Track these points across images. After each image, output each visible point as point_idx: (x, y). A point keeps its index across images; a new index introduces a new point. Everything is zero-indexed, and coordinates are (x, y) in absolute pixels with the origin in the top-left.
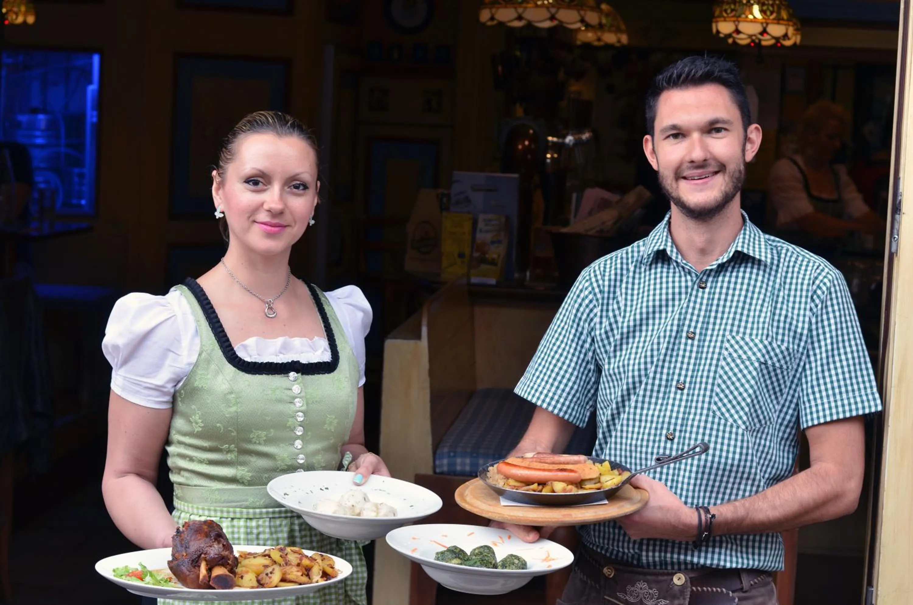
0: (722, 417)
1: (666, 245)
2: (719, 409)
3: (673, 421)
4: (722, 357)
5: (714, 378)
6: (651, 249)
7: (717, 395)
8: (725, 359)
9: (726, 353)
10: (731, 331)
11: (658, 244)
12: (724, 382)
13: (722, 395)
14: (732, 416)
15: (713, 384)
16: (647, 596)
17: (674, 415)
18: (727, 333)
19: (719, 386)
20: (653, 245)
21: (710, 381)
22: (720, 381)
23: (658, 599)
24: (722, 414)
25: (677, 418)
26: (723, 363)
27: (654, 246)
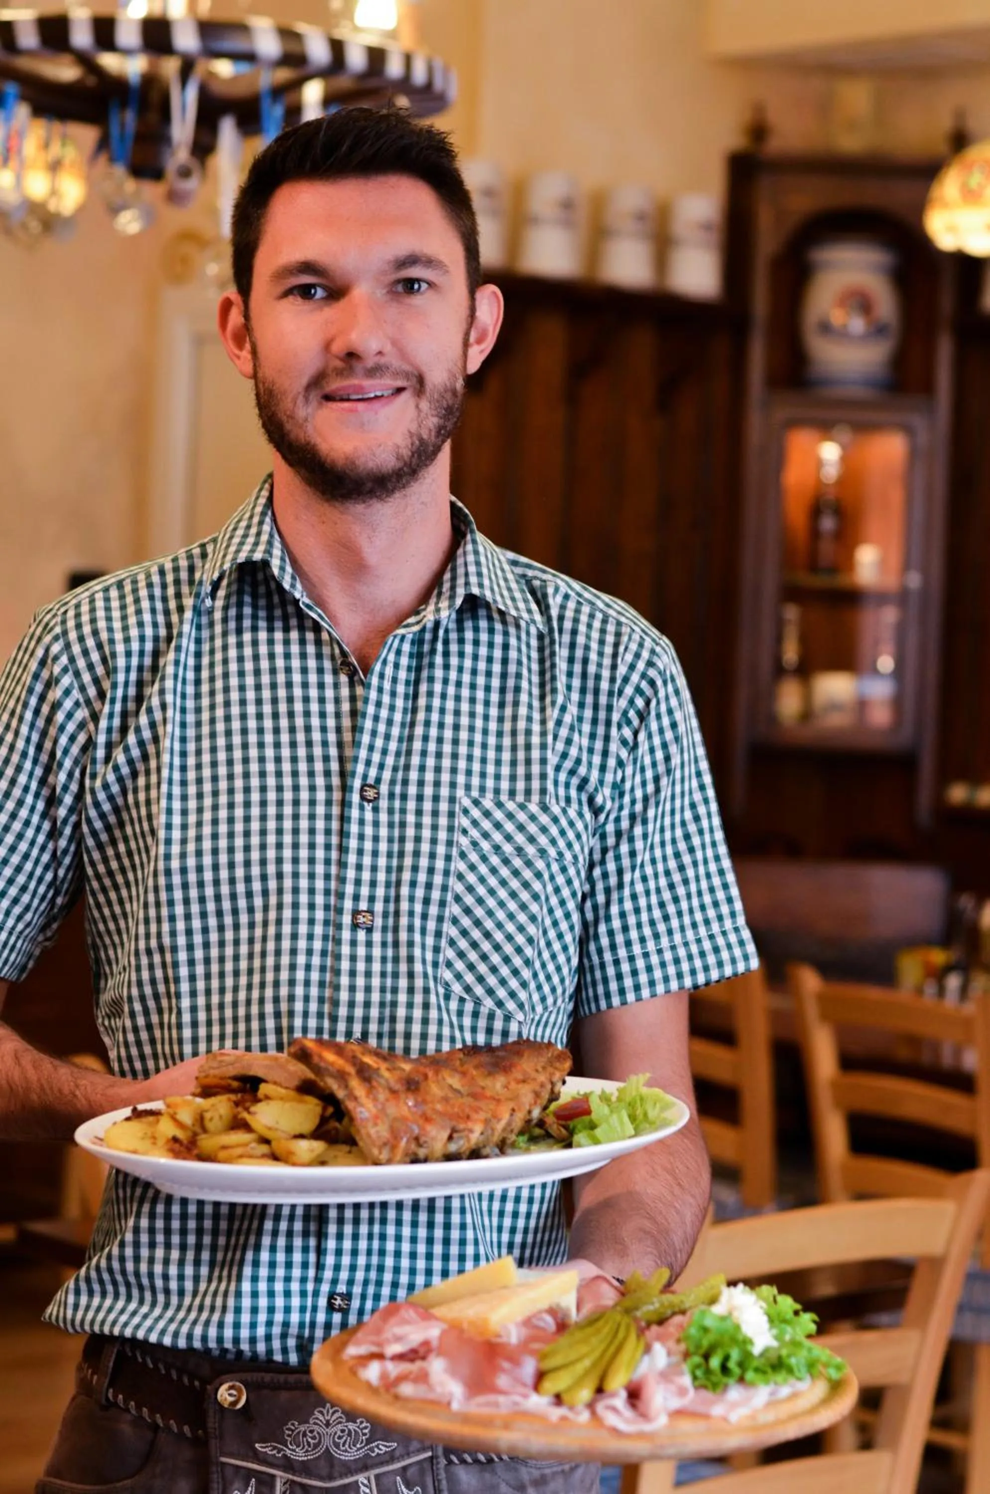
0: (466, 996)
1: (268, 552)
2: (458, 977)
3: (359, 1012)
4: (455, 852)
5: (442, 904)
6: (229, 557)
7: (452, 943)
8: (463, 855)
9: (464, 841)
10: (468, 787)
11: (247, 548)
12: (468, 911)
13: (463, 944)
14: (490, 992)
15: (440, 919)
16: (342, 1441)
17: (360, 997)
18: (460, 793)
19: (455, 921)
20: (232, 549)
21: (433, 910)
22: (456, 910)
23: (369, 1441)
24: (468, 989)
25: (367, 1005)
26: (460, 865)
27: (238, 551)
